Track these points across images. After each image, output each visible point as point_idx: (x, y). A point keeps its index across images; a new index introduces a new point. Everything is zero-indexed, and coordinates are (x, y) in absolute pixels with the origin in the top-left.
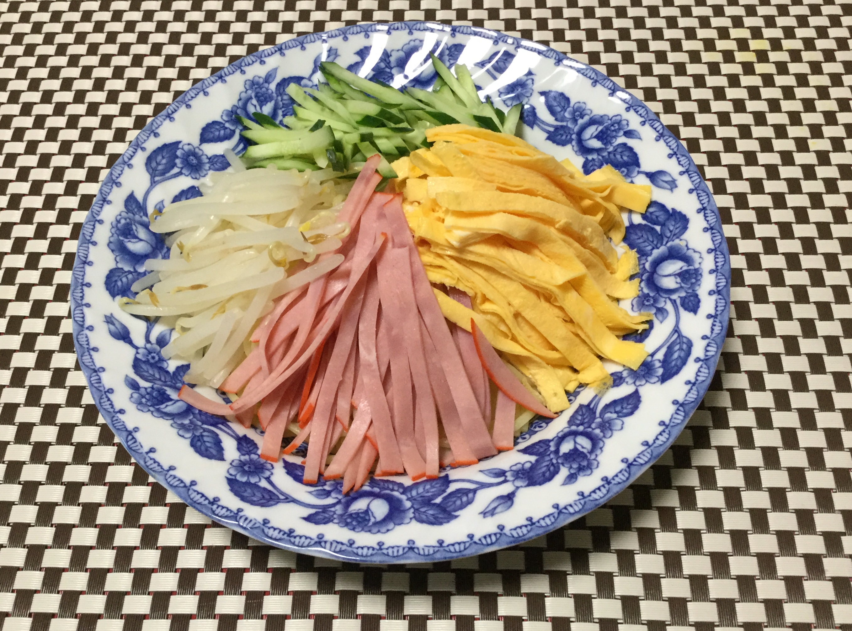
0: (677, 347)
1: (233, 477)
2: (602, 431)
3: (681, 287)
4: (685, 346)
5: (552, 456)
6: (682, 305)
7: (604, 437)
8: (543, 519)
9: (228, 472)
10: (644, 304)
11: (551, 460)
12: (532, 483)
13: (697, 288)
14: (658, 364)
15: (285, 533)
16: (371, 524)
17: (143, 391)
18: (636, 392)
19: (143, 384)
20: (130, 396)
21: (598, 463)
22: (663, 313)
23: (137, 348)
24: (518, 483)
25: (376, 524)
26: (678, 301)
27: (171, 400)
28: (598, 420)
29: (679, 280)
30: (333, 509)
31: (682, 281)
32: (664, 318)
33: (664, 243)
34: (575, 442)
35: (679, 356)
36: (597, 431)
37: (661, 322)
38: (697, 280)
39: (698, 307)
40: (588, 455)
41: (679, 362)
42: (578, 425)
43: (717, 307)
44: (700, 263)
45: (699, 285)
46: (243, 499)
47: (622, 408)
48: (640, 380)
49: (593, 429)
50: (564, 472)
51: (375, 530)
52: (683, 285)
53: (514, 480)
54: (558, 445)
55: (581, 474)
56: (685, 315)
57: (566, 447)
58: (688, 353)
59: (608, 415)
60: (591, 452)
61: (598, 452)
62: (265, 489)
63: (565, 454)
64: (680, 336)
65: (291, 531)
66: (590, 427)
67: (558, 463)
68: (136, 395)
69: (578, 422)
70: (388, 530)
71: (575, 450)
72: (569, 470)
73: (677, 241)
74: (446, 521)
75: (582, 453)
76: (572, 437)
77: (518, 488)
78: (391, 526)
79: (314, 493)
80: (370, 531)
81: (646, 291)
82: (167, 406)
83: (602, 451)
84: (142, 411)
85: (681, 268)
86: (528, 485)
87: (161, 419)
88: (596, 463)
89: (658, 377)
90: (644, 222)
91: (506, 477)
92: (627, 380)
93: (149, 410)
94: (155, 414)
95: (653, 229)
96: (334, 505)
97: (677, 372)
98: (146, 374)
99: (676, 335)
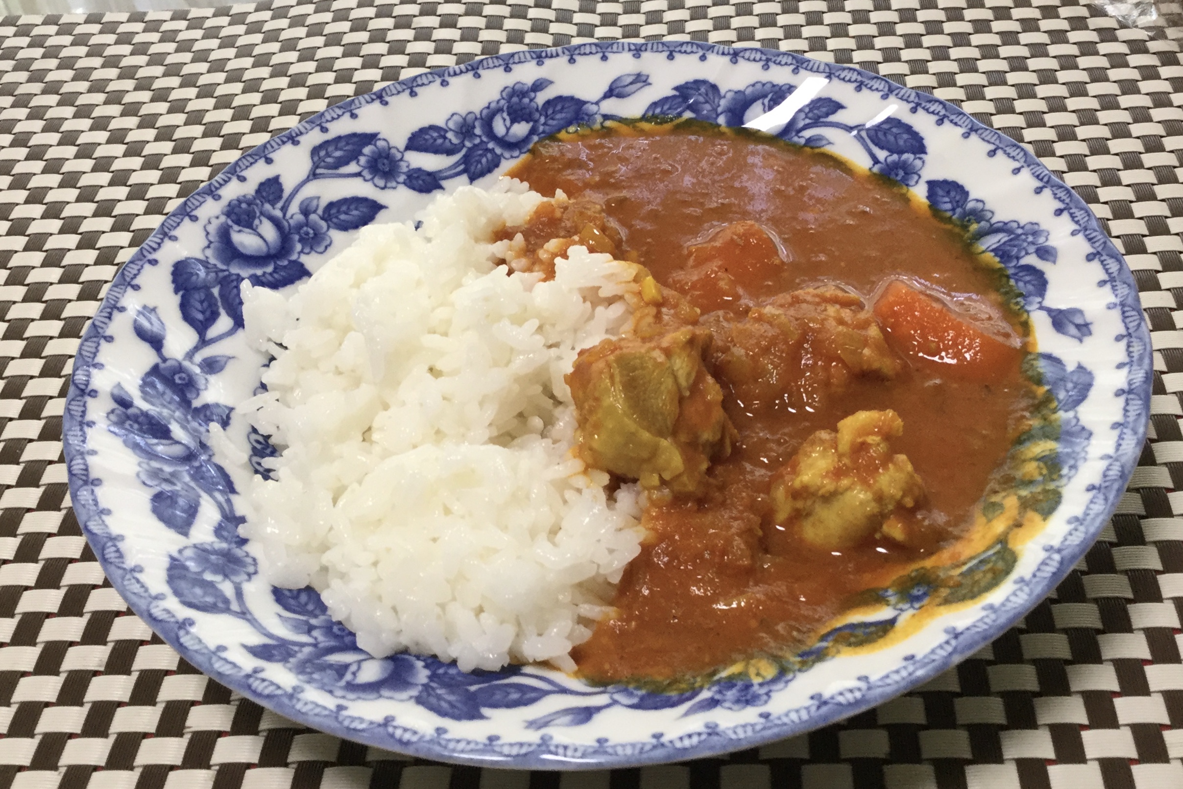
0: (329, 160)
1: (918, 156)
2: (474, 127)
3: (262, 213)
4: (322, 153)
5: (541, 128)
6: (280, 197)
7: (476, 118)
8: (591, 53)
9: (923, 162)
10: (315, 234)
11: (545, 124)
12: (580, 103)
13: (249, 197)
14: (363, 160)
15: (866, 86)
16: (770, 96)
17: (1032, 249)
18: (408, 148)
19: (1031, 260)
20: (1050, 237)
21: (502, 92)
22: (308, 205)
23: (1041, 308)
24: (594, 108)
25: (765, 96)
26: (280, 205)
27: (993, 251)
28: (468, 144)
29: (257, 222)
30: (808, 121)
31: (254, 218)
32: (311, 199)
33: (227, 273)
34: (508, 129)
35: (337, 149)
36: (478, 131)
37: (319, 198)
38: (239, 201)
39: (269, 180)
40: (505, 108)
41: (342, 144)
42: (492, 151)
43: (251, 164)
44: (217, 218)
45: (244, 196)
46: (908, 129)
47: (435, 140)
48: (394, 156)
49: (480, 136)
50: (541, 98)
51: (769, 86)
52: (258, 214)
53: (596, 114)
54: (526, 139)
55: (526, 89)
56: (288, 185)
57: (521, 129)
58: (326, 143)
59: (455, 141)
60: (500, 110)
61: (493, 105)
62: (882, 148)
63: (528, 122)
64: (316, 166)
65: (859, 89)
66: (482, 141)
67: (541, 115)
68: (1041, 240)
69: (489, 155)
70: (753, 85)
71: (513, 121)
72: (534, 98)
73: (212, 261)
74: (689, 85)
75: (509, 114)
76: (507, 139)
77: (597, 103)
78: (749, 91)
79: (824, 142)
80: (774, 86)
81: (299, 247)
82: (999, 241)
83: (490, 104)
84: (1032, 224)
85: (240, 231)
86: (585, 103)
87: (1006, 220)
88: (504, 94)
89: (375, 145)
90: (222, 312)
91: (602, 124)
92: (405, 170)
93: (1023, 228)
94: (1015, 225)
95: (221, 295)
96: (806, 127)
97: (354, 135)
98: (1028, 278)
99: (319, 171)
